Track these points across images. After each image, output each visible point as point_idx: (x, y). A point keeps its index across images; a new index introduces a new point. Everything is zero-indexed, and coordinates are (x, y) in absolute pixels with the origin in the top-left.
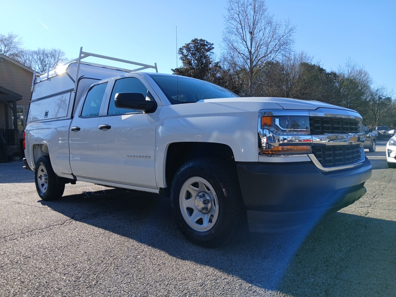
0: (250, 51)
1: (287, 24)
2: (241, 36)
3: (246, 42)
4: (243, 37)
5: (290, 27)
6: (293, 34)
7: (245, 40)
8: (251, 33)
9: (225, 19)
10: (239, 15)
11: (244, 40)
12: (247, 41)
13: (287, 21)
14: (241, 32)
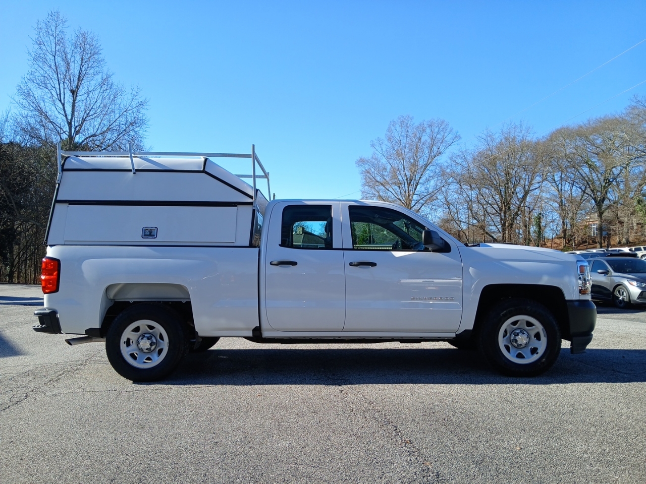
0: (69, 121)
1: (135, 93)
2: (57, 93)
3: (63, 105)
4: (59, 96)
5: (140, 99)
6: (143, 111)
7: (63, 101)
8: (73, 92)
9: (30, 58)
10: (55, 57)
11: (60, 101)
12: (65, 104)
13: (136, 89)
14: (57, 86)
